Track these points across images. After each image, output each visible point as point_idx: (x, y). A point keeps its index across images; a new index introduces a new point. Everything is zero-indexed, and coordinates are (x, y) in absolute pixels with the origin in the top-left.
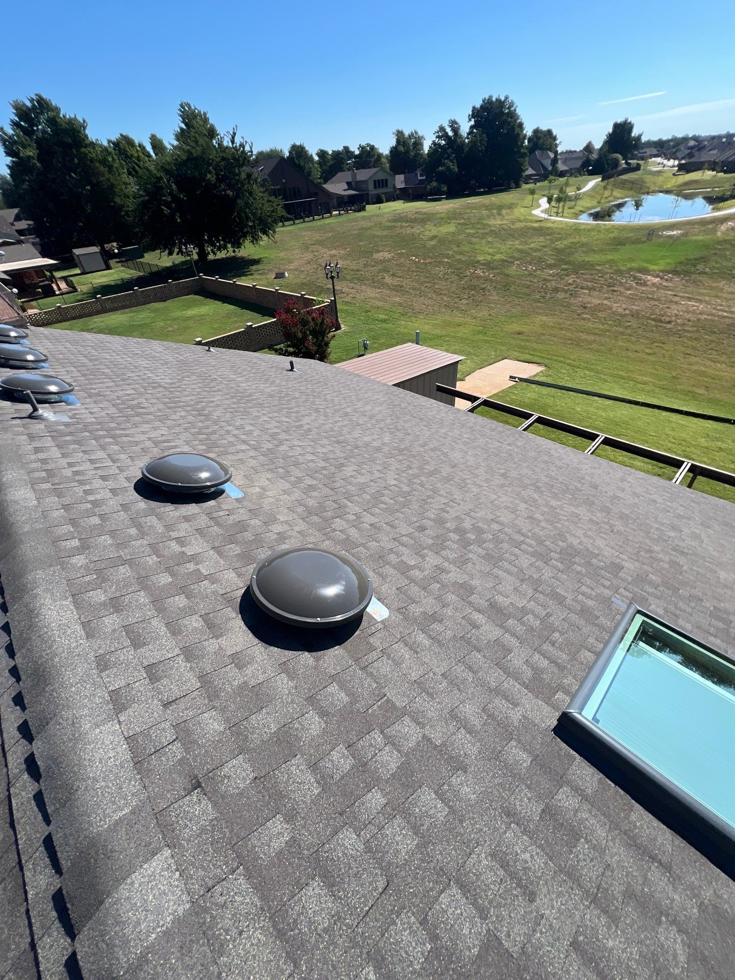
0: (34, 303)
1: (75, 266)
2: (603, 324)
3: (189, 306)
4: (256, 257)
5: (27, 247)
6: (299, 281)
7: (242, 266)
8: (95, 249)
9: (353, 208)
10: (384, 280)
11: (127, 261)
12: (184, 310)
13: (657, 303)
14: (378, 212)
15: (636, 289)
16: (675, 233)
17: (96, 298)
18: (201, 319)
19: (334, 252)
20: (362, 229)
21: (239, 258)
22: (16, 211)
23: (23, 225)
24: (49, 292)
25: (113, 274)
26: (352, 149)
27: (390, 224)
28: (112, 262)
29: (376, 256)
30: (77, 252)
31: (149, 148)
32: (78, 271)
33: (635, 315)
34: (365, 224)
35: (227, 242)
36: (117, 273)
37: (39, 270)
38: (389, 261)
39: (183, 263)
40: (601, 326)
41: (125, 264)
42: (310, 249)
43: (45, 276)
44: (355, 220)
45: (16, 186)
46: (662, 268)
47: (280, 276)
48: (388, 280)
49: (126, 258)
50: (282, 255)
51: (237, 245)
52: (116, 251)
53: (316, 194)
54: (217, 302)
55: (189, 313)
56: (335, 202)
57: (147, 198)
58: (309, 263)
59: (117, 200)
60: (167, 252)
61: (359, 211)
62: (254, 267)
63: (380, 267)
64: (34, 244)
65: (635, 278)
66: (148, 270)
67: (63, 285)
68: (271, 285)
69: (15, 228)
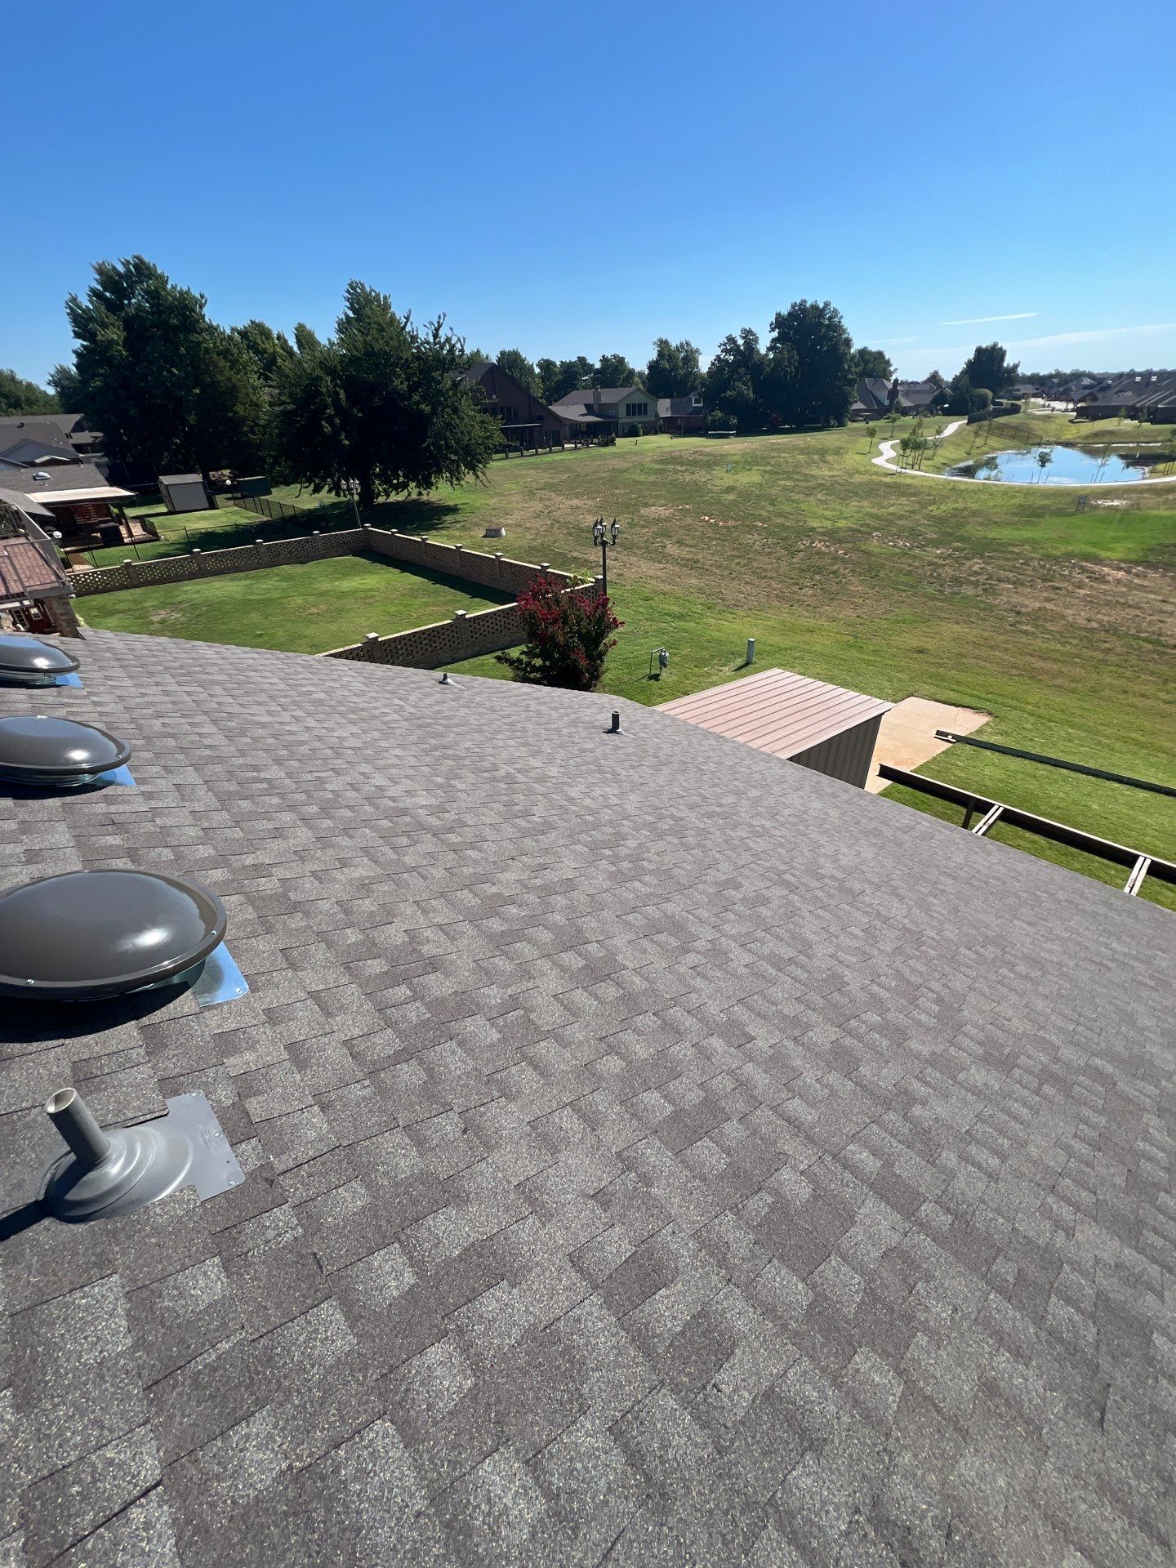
0: (86, 555)
1: (159, 501)
2: (1063, 644)
3: (346, 573)
4: (450, 503)
5: (88, 469)
6: (525, 542)
7: (430, 516)
8: (197, 478)
9: (596, 441)
10: (666, 550)
11: (243, 497)
12: (338, 579)
13: (1138, 612)
14: (635, 448)
15: (1092, 587)
16: (1116, 503)
17: (191, 552)
18: (366, 597)
19: (575, 502)
20: (614, 470)
21: (424, 504)
22: (77, 417)
23: (85, 437)
24: (113, 539)
25: (220, 516)
26: (590, 361)
27: (657, 466)
28: (220, 499)
29: (644, 511)
30: (166, 480)
31: (292, 343)
32: (163, 509)
33: (1112, 630)
34: (619, 464)
35: (409, 480)
36: (225, 516)
37: (101, 504)
38: (668, 520)
39: (334, 505)
40: (1059, 647)
41: (241, 502)
42: (538, 496)
43: (109, 513)
44: (603, 457)
45: (84, 382)
46: (1120, 556)
47: (492, 533)
48: (672, 549)
49: (242, 493)
50: (493, 501)
51: (427, 484)
52: (228, 482)
53: (540, 418)
54: (391, 569)
55: (347, 584)
56: (566, 431)
57: (290, 407)
58: (538, 516)
59: (240, 409)
60: (312, 487)
61: (606, 445)
62: (448, 518)
63: (654, 529)
64: (98, 465)
65: (1083, 570)
66: (277, 515)
67: (137, 530)
68: (480, 547)
69: (72, 441)
